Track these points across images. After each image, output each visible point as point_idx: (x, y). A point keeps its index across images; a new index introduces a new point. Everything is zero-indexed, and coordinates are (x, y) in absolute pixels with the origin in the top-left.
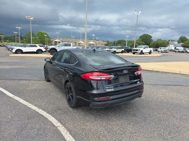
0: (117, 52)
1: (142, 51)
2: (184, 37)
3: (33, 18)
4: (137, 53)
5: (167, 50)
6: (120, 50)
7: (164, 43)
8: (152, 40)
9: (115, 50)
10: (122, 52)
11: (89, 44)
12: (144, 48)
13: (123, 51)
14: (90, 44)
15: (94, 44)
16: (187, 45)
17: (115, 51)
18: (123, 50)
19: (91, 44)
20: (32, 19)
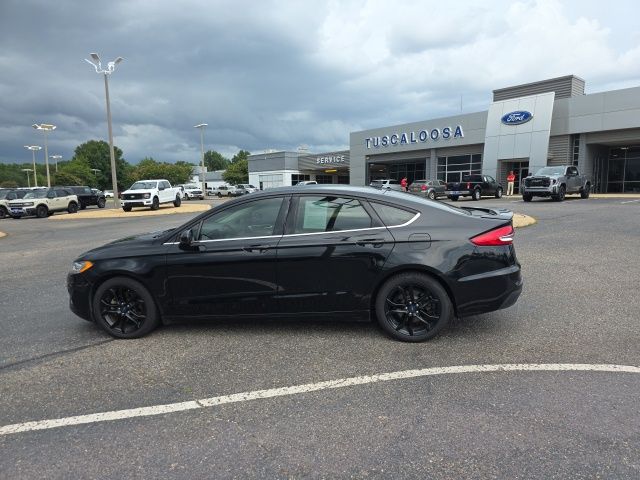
0: (50, 207)
1: (156, 197)
2: (215, 154)
4: (142, 205)
5: (200, 192)
6: (63, 201)
7: (179, 172)
8: (123, 161)
9: (43, 200)
10: (72, 208)
12: (160, 189)
13: (72, 202)
16: (236, 175)
17: (43, 206)
18: (74, 198)
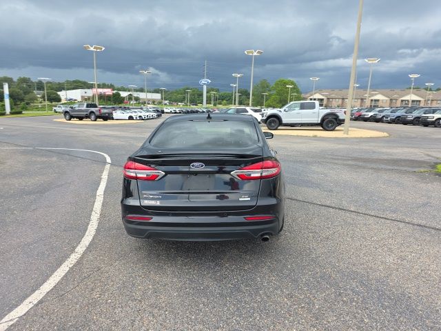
3: (258, 52)
11: (402, 101)
14: (405, 101)
15: (420, 101)
19: (408, 101)
20: (255, 54)
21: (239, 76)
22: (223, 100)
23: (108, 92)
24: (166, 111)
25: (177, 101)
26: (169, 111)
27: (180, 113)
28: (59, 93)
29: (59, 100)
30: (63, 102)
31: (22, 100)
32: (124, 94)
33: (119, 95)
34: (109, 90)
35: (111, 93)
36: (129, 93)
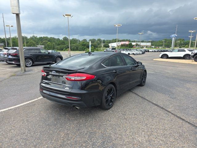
21: (193, 32)
22: (186, 45)
23: (127, 43)
24: (150, 51)
25: (159, 46)
26: (152, 51)
27: (157, 52)
28: (109, 44)
29: (108, 47)
30: (110, 47)
31: (97, 47)
32: (133, 44)
33: (131, 44)
34: (128, 42)
35: (128, 44)
36: (136, 43)
